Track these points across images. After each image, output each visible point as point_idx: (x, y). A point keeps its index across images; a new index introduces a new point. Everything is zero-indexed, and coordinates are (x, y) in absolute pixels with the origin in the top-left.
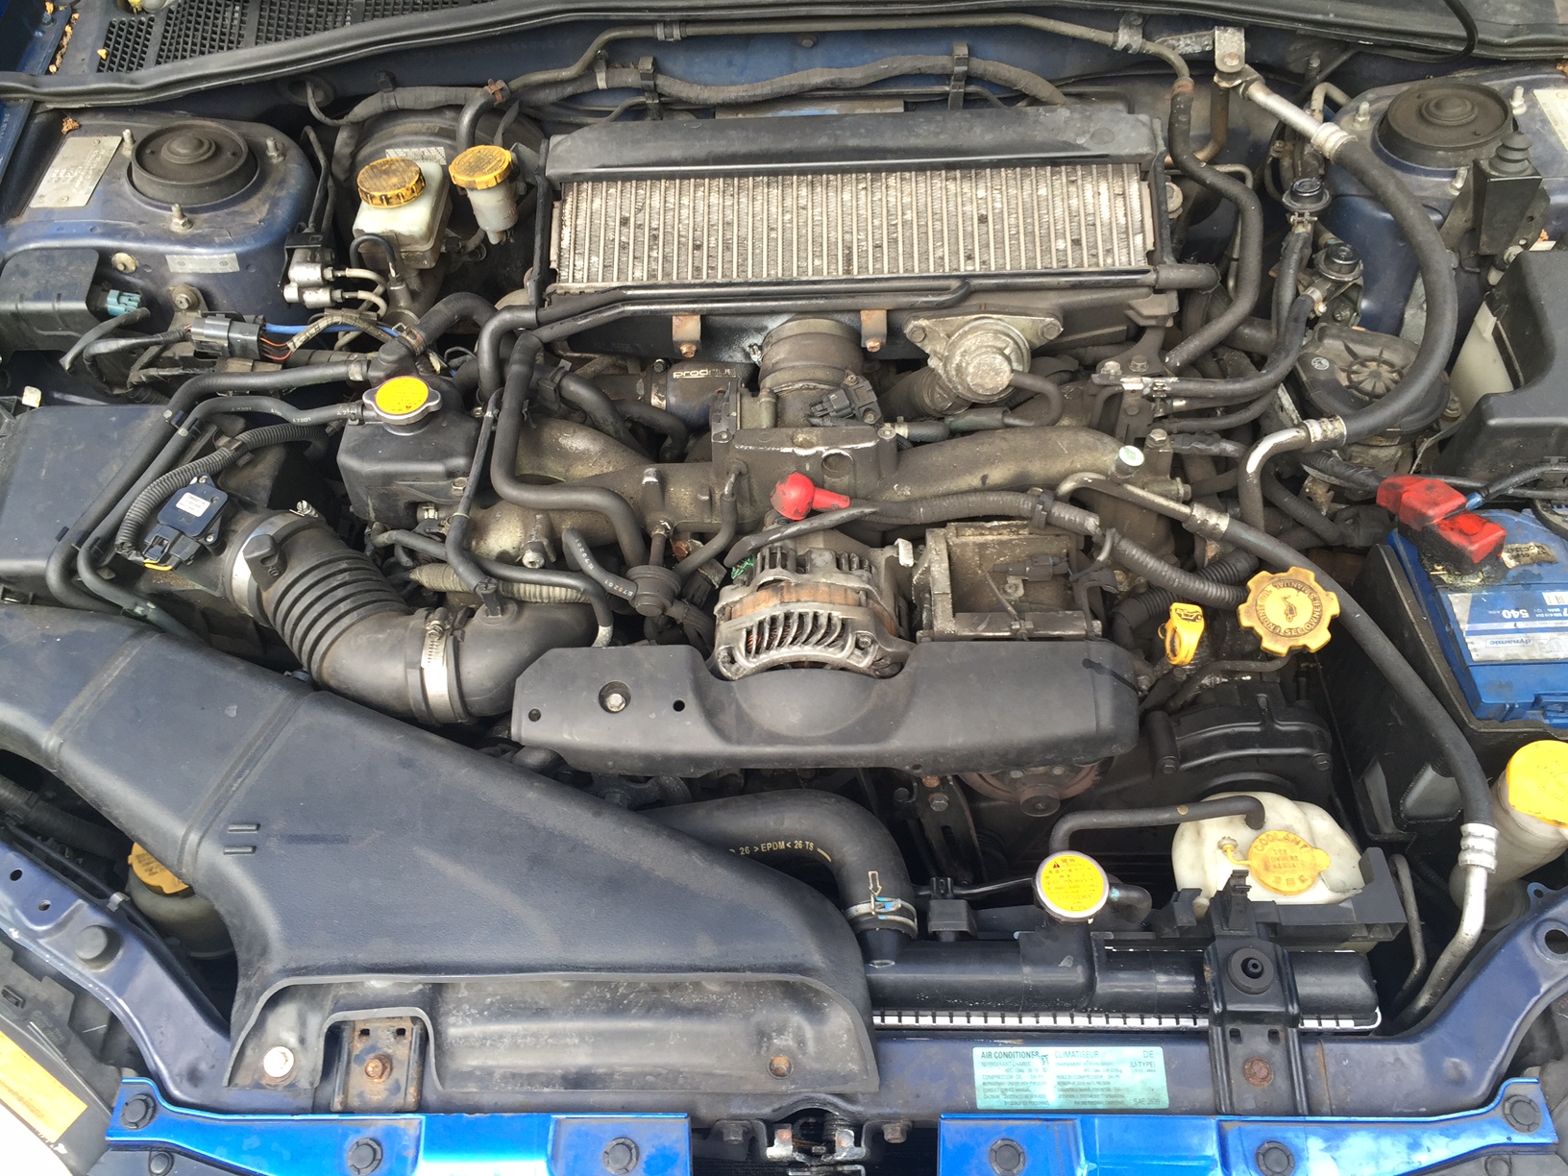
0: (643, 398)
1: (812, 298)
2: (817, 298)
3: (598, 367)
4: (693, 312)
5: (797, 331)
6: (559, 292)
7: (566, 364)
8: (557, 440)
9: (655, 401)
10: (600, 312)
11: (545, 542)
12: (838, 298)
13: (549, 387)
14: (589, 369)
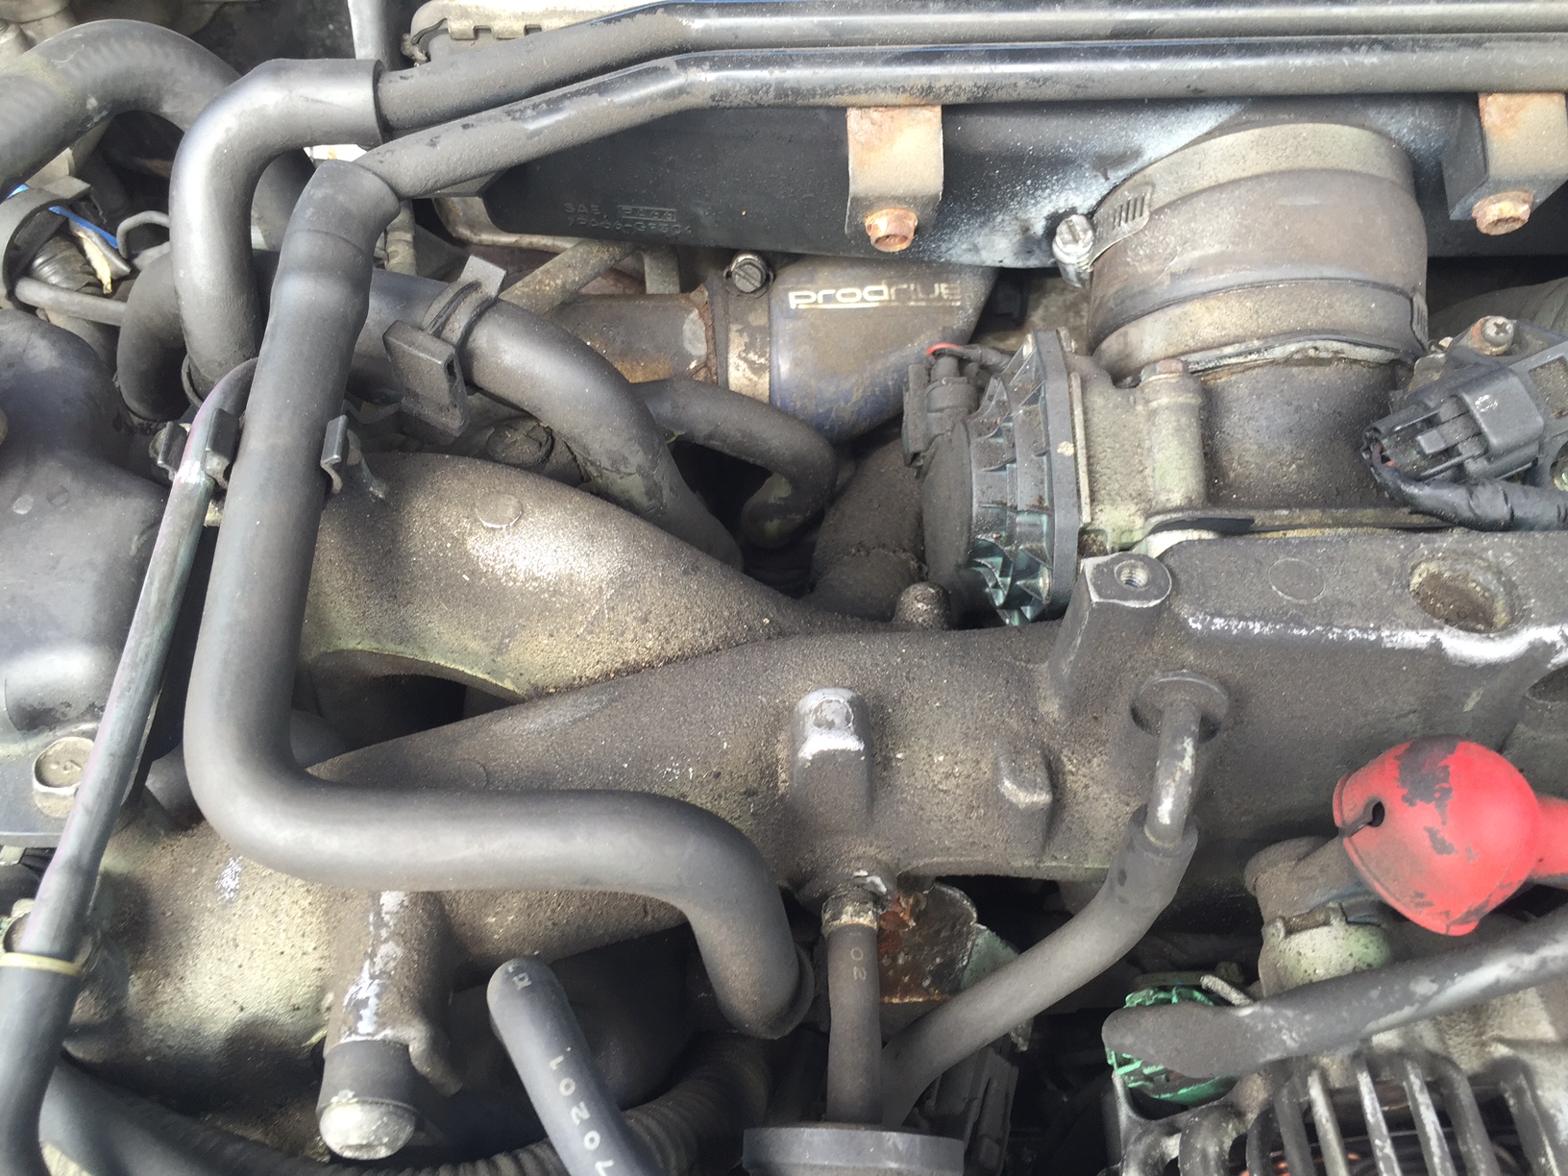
0: (705, 365)
1: (1337, 47)
2: (1354, 46)
3: (574, 276)
4: (925, 95)
5: (1256, 165)
6: (455, 25)
7: (484, 273)
8: (459, 542)
9: (739, 375)
10: (601, 89)
11: (415, 1037)
12: (1427, 46)
13: (428, 358)
14: (548, 281)
